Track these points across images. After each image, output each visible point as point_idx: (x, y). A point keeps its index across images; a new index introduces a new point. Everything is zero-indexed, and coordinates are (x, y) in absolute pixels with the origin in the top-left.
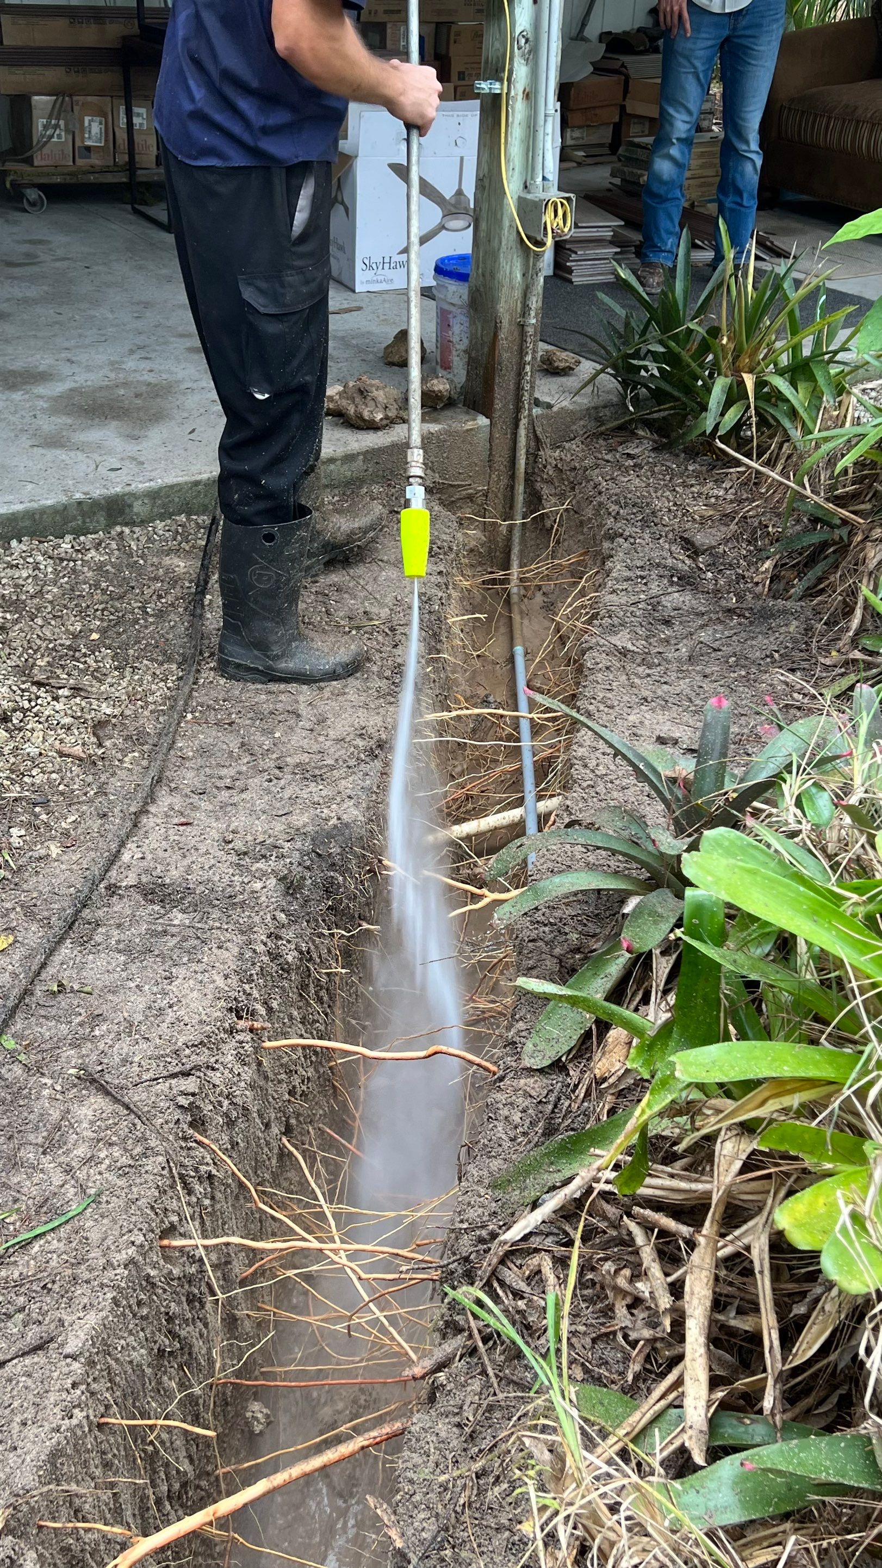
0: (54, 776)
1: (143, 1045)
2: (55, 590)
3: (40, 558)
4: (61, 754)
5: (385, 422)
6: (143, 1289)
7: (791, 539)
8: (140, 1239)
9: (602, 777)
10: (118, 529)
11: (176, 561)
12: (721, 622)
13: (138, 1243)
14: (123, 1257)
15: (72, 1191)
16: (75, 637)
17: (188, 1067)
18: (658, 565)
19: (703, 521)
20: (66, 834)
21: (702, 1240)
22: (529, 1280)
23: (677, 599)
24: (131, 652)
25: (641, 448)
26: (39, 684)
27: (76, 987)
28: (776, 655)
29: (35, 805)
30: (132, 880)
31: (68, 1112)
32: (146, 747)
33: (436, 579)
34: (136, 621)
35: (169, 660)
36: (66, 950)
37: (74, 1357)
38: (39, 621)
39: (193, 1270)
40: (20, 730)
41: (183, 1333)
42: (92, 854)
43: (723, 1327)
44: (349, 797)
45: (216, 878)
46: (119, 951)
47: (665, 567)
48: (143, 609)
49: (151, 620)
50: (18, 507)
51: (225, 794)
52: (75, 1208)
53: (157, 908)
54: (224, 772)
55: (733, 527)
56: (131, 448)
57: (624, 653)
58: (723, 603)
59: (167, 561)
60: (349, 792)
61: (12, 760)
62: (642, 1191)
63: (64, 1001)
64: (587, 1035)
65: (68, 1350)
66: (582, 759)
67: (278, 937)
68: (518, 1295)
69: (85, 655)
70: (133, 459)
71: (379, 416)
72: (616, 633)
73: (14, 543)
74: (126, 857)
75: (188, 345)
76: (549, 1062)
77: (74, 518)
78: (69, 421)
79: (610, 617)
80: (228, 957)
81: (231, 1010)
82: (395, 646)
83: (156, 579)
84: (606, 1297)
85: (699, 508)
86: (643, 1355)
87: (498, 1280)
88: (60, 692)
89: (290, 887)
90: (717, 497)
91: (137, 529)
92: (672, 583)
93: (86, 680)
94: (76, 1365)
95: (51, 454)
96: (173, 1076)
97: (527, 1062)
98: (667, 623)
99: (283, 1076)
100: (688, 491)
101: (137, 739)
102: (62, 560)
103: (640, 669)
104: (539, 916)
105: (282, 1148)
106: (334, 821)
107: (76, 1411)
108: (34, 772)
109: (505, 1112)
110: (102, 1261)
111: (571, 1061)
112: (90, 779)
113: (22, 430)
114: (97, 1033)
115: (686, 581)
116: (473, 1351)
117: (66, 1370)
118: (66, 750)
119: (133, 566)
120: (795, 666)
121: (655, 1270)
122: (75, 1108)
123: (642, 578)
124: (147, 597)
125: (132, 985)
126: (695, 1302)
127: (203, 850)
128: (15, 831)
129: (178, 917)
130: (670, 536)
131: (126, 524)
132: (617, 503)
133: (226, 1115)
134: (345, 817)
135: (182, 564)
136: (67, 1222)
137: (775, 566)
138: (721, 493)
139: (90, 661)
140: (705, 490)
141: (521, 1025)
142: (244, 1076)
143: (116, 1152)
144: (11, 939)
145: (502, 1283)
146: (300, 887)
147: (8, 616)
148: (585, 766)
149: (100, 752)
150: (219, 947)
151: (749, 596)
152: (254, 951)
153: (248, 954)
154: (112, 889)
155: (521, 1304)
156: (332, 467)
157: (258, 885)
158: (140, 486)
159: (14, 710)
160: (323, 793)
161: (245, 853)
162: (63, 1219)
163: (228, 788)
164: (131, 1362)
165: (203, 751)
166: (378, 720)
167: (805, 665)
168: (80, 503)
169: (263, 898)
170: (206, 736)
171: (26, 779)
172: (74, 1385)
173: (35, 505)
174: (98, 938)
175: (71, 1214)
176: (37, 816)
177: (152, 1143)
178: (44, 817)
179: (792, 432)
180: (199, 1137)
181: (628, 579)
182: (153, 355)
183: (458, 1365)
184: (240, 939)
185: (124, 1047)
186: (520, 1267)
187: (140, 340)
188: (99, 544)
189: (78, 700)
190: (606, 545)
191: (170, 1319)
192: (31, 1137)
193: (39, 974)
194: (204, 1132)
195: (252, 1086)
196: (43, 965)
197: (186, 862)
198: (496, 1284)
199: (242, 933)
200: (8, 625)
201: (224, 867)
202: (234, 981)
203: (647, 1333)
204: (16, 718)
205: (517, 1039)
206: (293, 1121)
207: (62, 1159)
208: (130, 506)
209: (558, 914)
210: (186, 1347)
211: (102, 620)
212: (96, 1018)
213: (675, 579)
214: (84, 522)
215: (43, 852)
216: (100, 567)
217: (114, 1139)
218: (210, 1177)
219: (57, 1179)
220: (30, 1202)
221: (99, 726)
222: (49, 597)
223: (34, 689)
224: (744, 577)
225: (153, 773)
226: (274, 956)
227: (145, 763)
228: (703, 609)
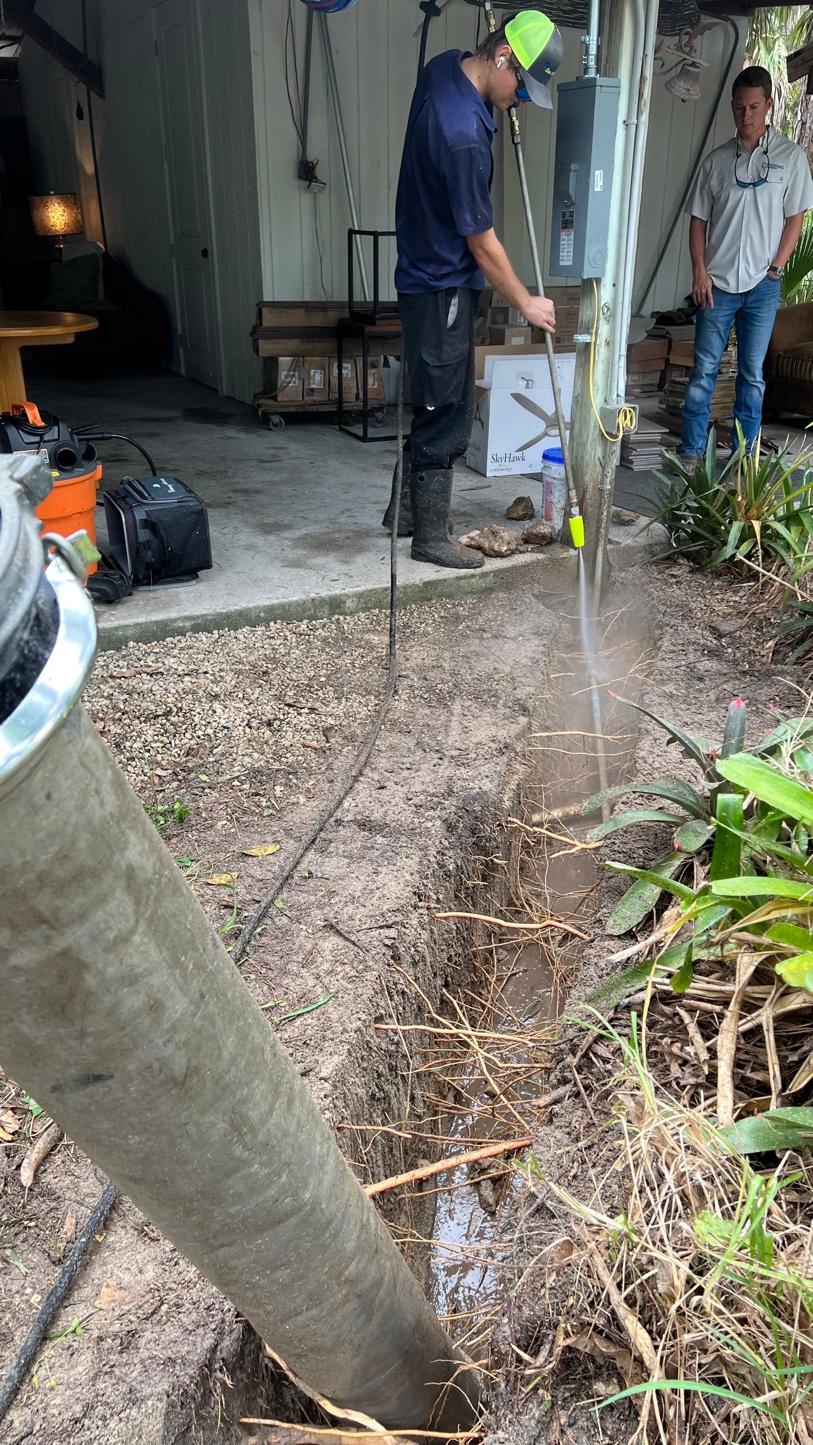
0: (300, 758)
1: (362, 909)
2: (297, 652)
3: (288, 633)
4: (304, 746)
5: (508, 552)
6: (365, 1050)
7: (787, 626)
8: (364, 1017)
9: (657, 769)
10: (336, 616)
11: (372, 637)
12: (739, 679)
13: (363, 1018)
14: (354, 1026)
15: (320, 990)
16: (310, 679)
17: (391, 922)
18: (694, 643)
19: (725, 616)
20: (308, 791)
21: (728, 1013)
22: (613, 1053)
23: (706, 664)
24: (345, 689)
25: (682, 570)
26: (289, 705)
27: (319, 875)
28: (777, 698)
29: (289, 773)
30: (350, 817)
31: (317, 944)
32: (356, 744)
33: (542, 649)
34: (348, 671)
35: (369, 693)
36: (311, 855)
37: (326, 1079)
38: (289, 670)
39: (393, 1048)
40: (279, 731)
41: (386, 1088)
42: (325, 802)
43: (744, 1078)
44: (487, 777)
45: (403, 819)
46: (345, 857)
47: (699, 644)
48: (353, 664)
49: (357, 670)
50: (275, 601)
51: (406, 773)
52: (321, 1001)
53: (367, 834)
54: (405, 760)
55: (746, 619)
56: (345, 568)
57: (671, 696)
58: (740, 668)
59: (366, 637)
60: (486, 774)
61: (274, 748)
62: (688, 991)
63: (311, 883)
64: (649, 917)
65: (322, 1075)
66: (643, 758)
67: (444, 854)
68: (606, 1061)
69: (317, 690)
70: (346, 574)
71: (505, 548)
72: (665, 685)
73: (272, 624)
74: (346, 804)
75: (378, 508)
76: (624, 931)
77: (310, 609)
78: (305, 552)
79: (661, 674)
80: (413, 863)
81: (415, 893)
82: (515, 689)
83: (360, 647)
84: (665, 1061)
85: (722, 608)
86: (689, 1095)
87: (594, 1054)
88: (302, 711)
89: (451, 828)
90: (735, 601)
91: (348, 617)
92: (704, 655)
93: (317, 705)
94: (326, 1085)
95: (294, 571)
96: (381, 927)
97: (609, 931)
98: (701, 679)
99: (444, 947)
100: (714, 598)
101: (350, 739)
102: (301, 635)
103: (683, 706)
104: (616, 848)
105: (442, 995)
106: (478, 790)
107: (327, 1112)
108: (288, 756)
109: (595, 960)
110: (341, 1029)
111: (639, 932)
112: (322, 760)
113: (276, 558)
114: (333, 901)
115: (713, 653)
116: (577, 1095)
117: (321, 1087)
118: (308, 743)
119: (345, 639)
120: (790, 704)
121: (698, 1038)
122: (320, 942)
123: (683, 651)
124: (355, 657)
125: (354, 876)
126: (724, 1051)
127: (394, 803)
128: (278, 788)
129: (380, 839)
130: (702, 625)
131: (341, 614)
132: (665, 604)
133: (412, 957)
134: (484, 788)
135: (376, 639)
136: (317, 1008)
137: (776, 645)
138: (737, 599)
139: (320, 693)
140: (726, 597)
141: (605, 910)
142: (423, 936)
143: (347, 968)
144: (278, 847)
146: (456, 828)
147: (269, 666)
148: (646, 762)
149: (328, 745)
150: (407, 857)
151: (758, 664)
152: (429, 861)
153: (425, 862)
154: (339, 822)
155: (609, 1067)
156: (473, 580)
157: (429, 824)
158: (349, 590)
159: (275, 720)
160: (470, 774)
161: (421, 806)
162: (315, 1006)
163: (408, 769)
164: (357, 1094)
165: (392, 748)
166: (505, 732)
167: (796, 703)
168: (313, 600)
169: (433, 832)
170: (394, 739)
171: (283, 759)
172: (326, 1096)
173: (285, 600)
174: (331, 849)
175: (319, 1004)
176: (290, 780)
177: (370, 964)
178: (295, 781)
179: (786, 558)
180: (398, 968)
181: (674, 652)
182: (356, 514)
183: (566, 1102)
184: (420, 853)
185: (350, 909)
186: (607, 1046)
187: (347, 506)
188: (324, 626)
189: (313, 715)
190: (657, 632)
191: (379, 1076)
192: (295, 958)
193: (295, 867)
194: (399, 965)
195: (427, 943)
196: (298, 863)
197: (383, 810)
198: (591, 1055)
199: (421, 850)
200: (270, 671)
201: (407, 813)
202: (417, 877)
203: (692, 1081)
204: (276, 724)
205: (602, 918)
206: (449, 979)
207: (314, 971)
208: (344, 602)
209: (629, 846)
210: (387, 1098)
211: (327, 670)
212: (332, 893)
213: (706, 652)
214: (315, 612)
215: (295, 800)
216: (324, 640)
217: (346, 961)
218: (403, 993)
219: (311, 982)
220: (295, 995)
221: (327, 732)
222: (294, 656)
223: (286, 708)
224: (754, 652)
225: (362, 758)
226: (442, 866)
227: (356, 753)
228: (726, 671)
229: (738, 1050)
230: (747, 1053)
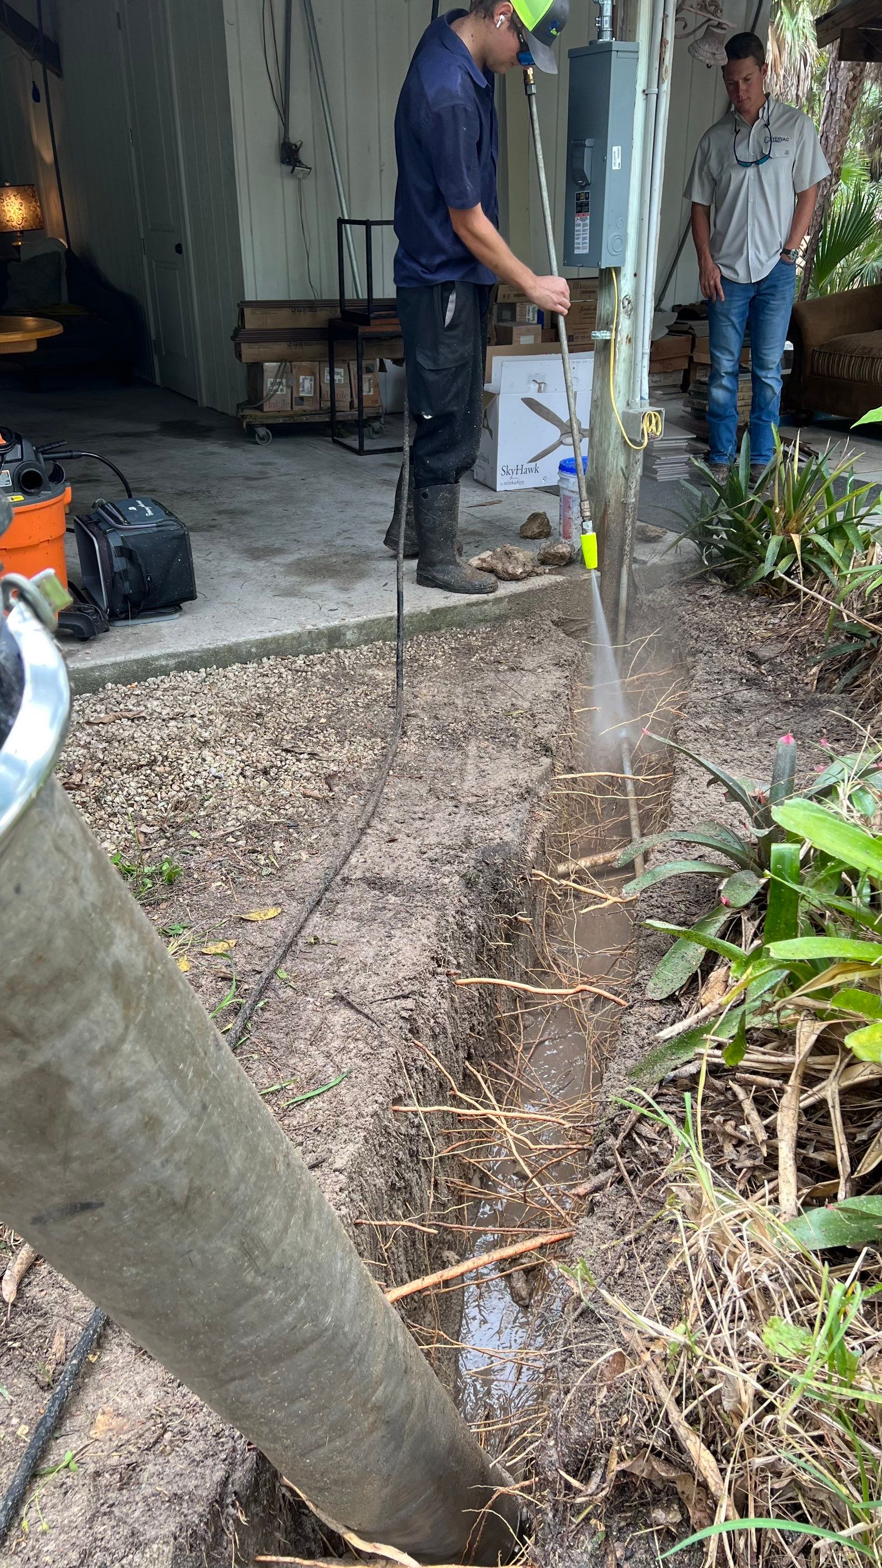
0: (301, 809)
1: (375, 978)
2: (294, 691)
3: (283, 670)
4: (305, 796)
5: (524, 575)
6: (382, 1135)
7: (833, 650)
8: (381, 1099)
9: (695, 812)
10: (336, 650)
11: (376, 672)
12: (781, 710)
13: (380, 1101)
14: (370, 1110)
15: (331, 1069)
16: (309, 721)
17: (407, 992)
18: (731, 671)
19: (764, 640)
20: (311, 846)
21: (788, 1089)
22: (659, 1133)
23: (745, 695)
24: (348, 731)
25: (715, 590)
26: (287, 751)
27: (326, 940)
28: (825, 731)
29: (289, 827)
30: (359, 874)
31: (326, 1019)
32: (362, 792)
33: (563, 681)
34: (351, 711)
35: (375, 735)
36: (316, 918)
37: (340, 1171)
38: (285, 711)
39: (413, 1132)
40: (276, 779)
41: (407, 1176)
42: (331, 859)
43: (806, 1159)
44: (508, 825)
45: (417, 875)
46: (354, 919)
47: (736, 672)
48: (355, 703)
49: (361, 710)
50: (268, 635)
51: (418, 824)
52: (333, 1081)
53: (377, 893)
54: (417, 809)
55: (787, 644)
56: (343, 596)
57: (708, 730)
58: (782, 698)
59: (370, 672)
60: (507, 822)
61: (272, 799)
62: (742, 1063)
63: (317, 949)
64: (693, 979)
65: (336, 1166)
66: (679, 800)
67: (463, 914)
68: (651, 1142)
69: (317, 733)
70: (346, 603)
71: (520, 570)
72: (700, 718)
73: (265, 660)
74: (353, 860)
75: (379, 529)
76: (666, 996)
77: (306, 643)
78: (299, 579)
79: (695, 707)
80: (429, 925)
81: (433, 958)
82: (535, 727)
83: (363, 683)
84: (717, 1141)
85: (761, 632)
86: (746, 1179)
87: (638, 1134)
88: (301, 756)
89: (470, 883)
90: (774, 624)
91: (348, 651)
92: (741, 684)
93: (318, 749)
94: (341, 1177)
95: (287, 600)
96: (397, 998)
97: (650, 996)
98: (739, 711)
99: (466, 1016)
100: (751, 620)
101: (356, 786)
102: (297, 671)
103: (721, 742)
104: (653, 902)
105: (465, 1069)
106: (498, 840)
107: (343, 1207)
108: (287, 807)
109: (635, 1028)
110: (355, 1113)
111: (682, 995)
112: (325, 812)
113: (267, 586)
114: (342, 970)
115: (753, 682)
116: (621, 1180)
117: (335, 1179)
118: (308, 792)
119: (346, 675)
120: (839, 737)
121: (754, 1116)
122: (330, 1016)
123: (719, 680)
124: (358, 695)
125: (364, 940)
126: (785, 1130)
127: (406, 857)
128: (277, 844)
129: (392, 899)
130: (739, 651)
131: (341, 648)
132: (698, 629)
133: (432, 1029)
134: (506, 839)
135: (381, 674)
136: (328, 1090)
137: (821, 671)
138: (777, 621)
139: (321, 736)
140: (764, 619)
141: (644, 972)
142: (443, 1006)
143: (361, 1045)
144: (280, 910)
145: (639, 1135)
146: (476, 883)
147: (264, 707)
148: (682, 805)
149: (331, 794)
150: (423, 918)
151: (801, 693)
152: (447, 921)
153: (443, 923)
154: (346, 881)
155: (655, 1149)
156: (486, 607)
157: (446, 880)
158: (352, 620)
159: (272, 767)
160: (489, 823)
161: (436, 860)
162: (326, 1088)
163: (421, 819)
164: (375, 1185)
165: (402, 795)
166: (526, 776)
167: (846, 736)
168: (310, 632)
169: (451, 889)
170: (403, 785)
171: (282, 811)
172: (341, 1190)
173: (280, 633)
174: (338, 911)
175: (331, 1085)
176: (290, 835)
177: (386, 1039)
178: (295, 835)
179: (830, 575)
180: (416, 1042)
181: (708, 681)
182: (354, 536)
183: (608, 1189)
184: (437, 913)
185: (361, 979)
186: (652, 1125)
187: (344, 526)
188: (323, 661)
189: (314, 761)
190: (690, 659)
191: (399, 1163)
192: (302, 1034)
193: (299, 932)
194: (418, 1038)
195: (447, 1013)
196: (302, 928)
197: (395, 865)
198: (635, 1136)
199: (438, 909)
200: (264, 712)
201: (422, 869)
202: (434, 940)
203: (749, 1163)
204: (273, 772)
205: (641, 981)
206: (472, 1051)
207: (324, 1048)
208: (344, 634)
209: (668, 900)
210: (408, 1187)
211: (328, 710)
212: (341, 961)
213: (744, 681)
214: (312, 646)
215: (297, 857)
216: (323, 677)
217: (359, 1036)
218: (423, 1069)
219: (321, 1061)
220: (303, 1076)
221: (329, 779)
222: (290, 695)
223: (284, 754)
224: (796, 679)
225: (369, 808)
226: (461, 927)
227: (362, 802)
228: (766, 702)
229: (800, 1127)
230: (809, 1130)
